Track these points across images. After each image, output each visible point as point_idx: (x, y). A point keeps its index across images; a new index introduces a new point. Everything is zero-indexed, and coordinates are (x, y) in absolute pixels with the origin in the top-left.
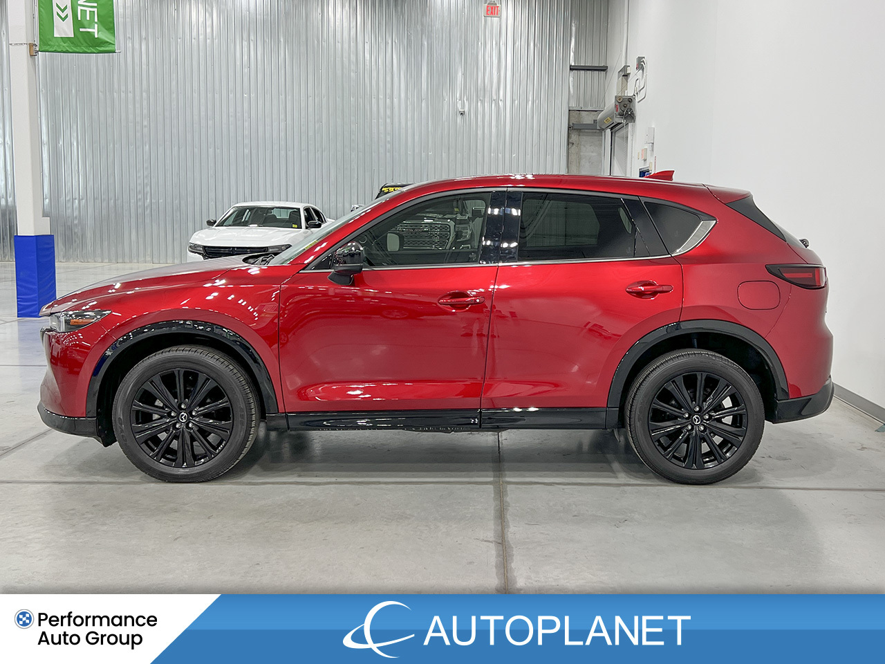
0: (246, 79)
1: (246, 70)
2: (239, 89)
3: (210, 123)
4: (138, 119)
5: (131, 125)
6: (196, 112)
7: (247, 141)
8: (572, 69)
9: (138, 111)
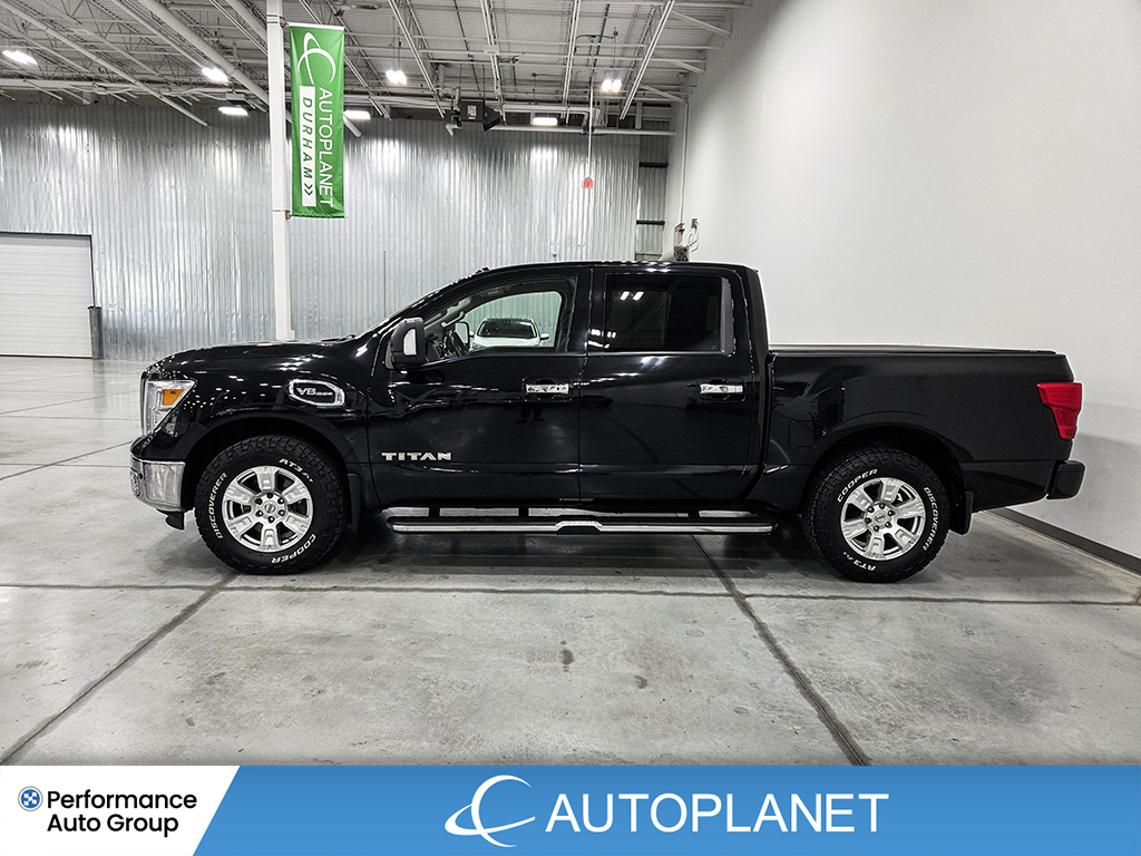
0: (392, 227)
1: (392, 220)
2: (387, 234)
3: (365, 260)
4: (310, 256)
5: (304, 261)
6: (353, 250)
7: (392, 274)
8: (638, 222)
9: (310, 250)
